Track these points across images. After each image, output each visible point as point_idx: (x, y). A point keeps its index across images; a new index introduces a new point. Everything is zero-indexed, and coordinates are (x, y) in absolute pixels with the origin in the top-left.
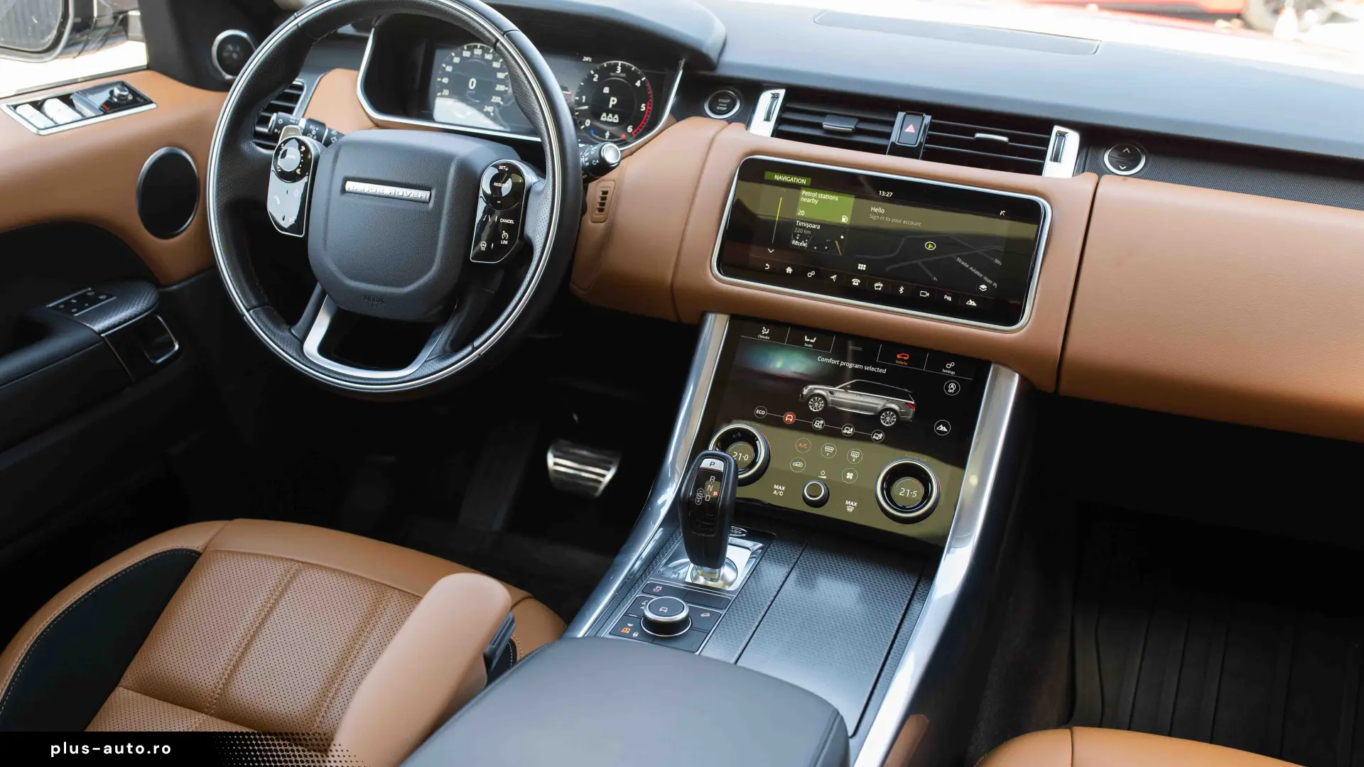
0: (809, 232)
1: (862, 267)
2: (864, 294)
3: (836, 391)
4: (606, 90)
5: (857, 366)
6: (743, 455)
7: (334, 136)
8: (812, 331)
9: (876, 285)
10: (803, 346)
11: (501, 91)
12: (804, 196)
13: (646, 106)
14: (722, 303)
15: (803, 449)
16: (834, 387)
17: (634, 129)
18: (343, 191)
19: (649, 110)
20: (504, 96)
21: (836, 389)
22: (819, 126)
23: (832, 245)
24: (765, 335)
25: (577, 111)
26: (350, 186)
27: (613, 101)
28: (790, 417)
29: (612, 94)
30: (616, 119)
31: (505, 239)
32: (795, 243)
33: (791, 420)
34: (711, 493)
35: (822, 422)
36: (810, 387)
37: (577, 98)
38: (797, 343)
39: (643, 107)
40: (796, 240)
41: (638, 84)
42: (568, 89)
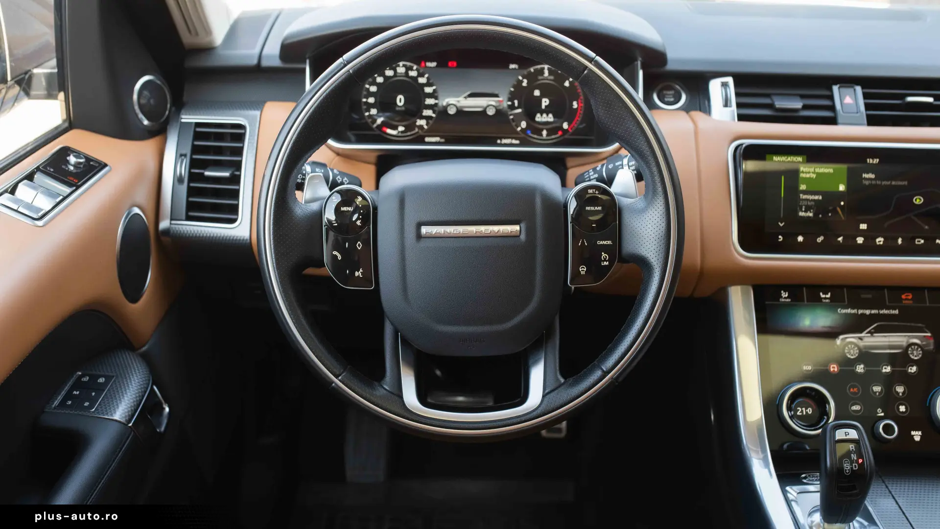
0: (813, 203)
1: (863, 226)
2: (869, 249)
3: (864, 336)
4: (537, 93)
5: (873, 312)
6: (806, 409)
7: (338, 175)
8: (825, 288)
9: (878, 240)
10: (821, 301)
11: (431, 105)
12: (803, 172)
13: (578, 104)
14: (742, 276)
15: (855, 393)
16: (861, 332)
17: (569, 125)
18: (419, 236)
19: (581, 107)
20: (436, 109)
21: (863, 335)
22: (771, 106)
23: (834, 211)
24: (785, 298)
25: (511, 115)
26: (424, 230)
27: (545, 102)
28: (833, 367)
29: (543, 95)
30: (550, 118)
31: (605, 260)
32: (802, 214)
33: (836, 370)
34: (857, 462)
35: (862, 366)
36: (841, 337)
37: (510, 103)
38: (815, 300)
39: (575, 105)
40: (802, 211)
41: (567, 84)
42: (500, 96)
